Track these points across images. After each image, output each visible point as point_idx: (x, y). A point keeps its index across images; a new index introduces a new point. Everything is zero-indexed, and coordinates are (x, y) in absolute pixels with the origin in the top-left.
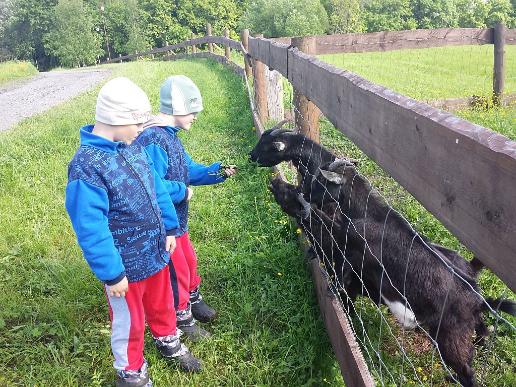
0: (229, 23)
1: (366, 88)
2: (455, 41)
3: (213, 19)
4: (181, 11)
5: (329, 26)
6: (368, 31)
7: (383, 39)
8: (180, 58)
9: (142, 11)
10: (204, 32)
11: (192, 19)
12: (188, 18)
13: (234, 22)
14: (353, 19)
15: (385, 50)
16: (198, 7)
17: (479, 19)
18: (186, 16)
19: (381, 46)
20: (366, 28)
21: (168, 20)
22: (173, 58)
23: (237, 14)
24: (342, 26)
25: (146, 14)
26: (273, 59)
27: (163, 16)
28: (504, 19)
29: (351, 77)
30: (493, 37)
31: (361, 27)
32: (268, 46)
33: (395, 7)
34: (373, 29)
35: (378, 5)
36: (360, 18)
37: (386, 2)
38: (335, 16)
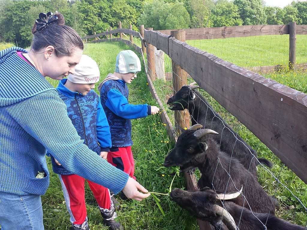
0: (132, 21)
1: (219, 64)
2: (266, 33)
3: (122, 18)
4: (103, 14)
5: (191, 23)
6: (214, 26)
7: (224, 31)
8: (103, 41)
9: (80, 14)
10: (117, 26)
11: (110, 18)
12: (107, 18)
13: (135, 20)
14: (205, 19)
15: (225, 38)
16: (113, 11)
17: (279, 19)
18: (107, 17)
19: (223, 35)
20: (213, 24)
21: (96, 19)
22: (98, 42)
23: (136, 16)
24: (198, 23)
25: (82, 15)
26: (159, 43)
27: (93, 17)
28: (293, 19)
29: (210, 56)
30: (289, 30)
31: (210, 24)
32: (156, 35)
33: (230, 12)
34: (216, 25)
35: (220, 11)
36: (209, 19)
37: (224, 9)
38: (195, 17)
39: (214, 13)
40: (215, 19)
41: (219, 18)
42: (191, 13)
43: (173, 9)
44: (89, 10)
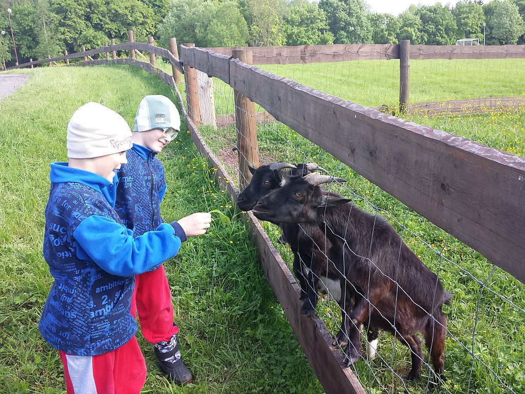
2: (366, 56)
4: (95, 15)
6: (288, 44)
7: (303, 52)
8: (98, 63)
10: (120, 37)
11: (107, 24)
12: (102, 23)
14: (273, 30)
15: (305, 63)
16: (113, 11)
17: (391, 34)
18: (101, 20)
19: (302, 59)
20: (285, 40)
21: (82, 24)
23: (155, 20)
24: (262, 37)
26: (213, 67)
27: (76, 20)
30: (399, 53)
31: (281, 39)
32: (206, 56)
33: (312, 21)
34: (292, 41)
35: (297, 18)
36: (279, 31)
37: (303, 15)
38: (255, 27)
39: (288, 22)
40: (289, 32)
41: (295, 30)
42: (249, 19)
43: (219, 11)
44: (68, 8)
